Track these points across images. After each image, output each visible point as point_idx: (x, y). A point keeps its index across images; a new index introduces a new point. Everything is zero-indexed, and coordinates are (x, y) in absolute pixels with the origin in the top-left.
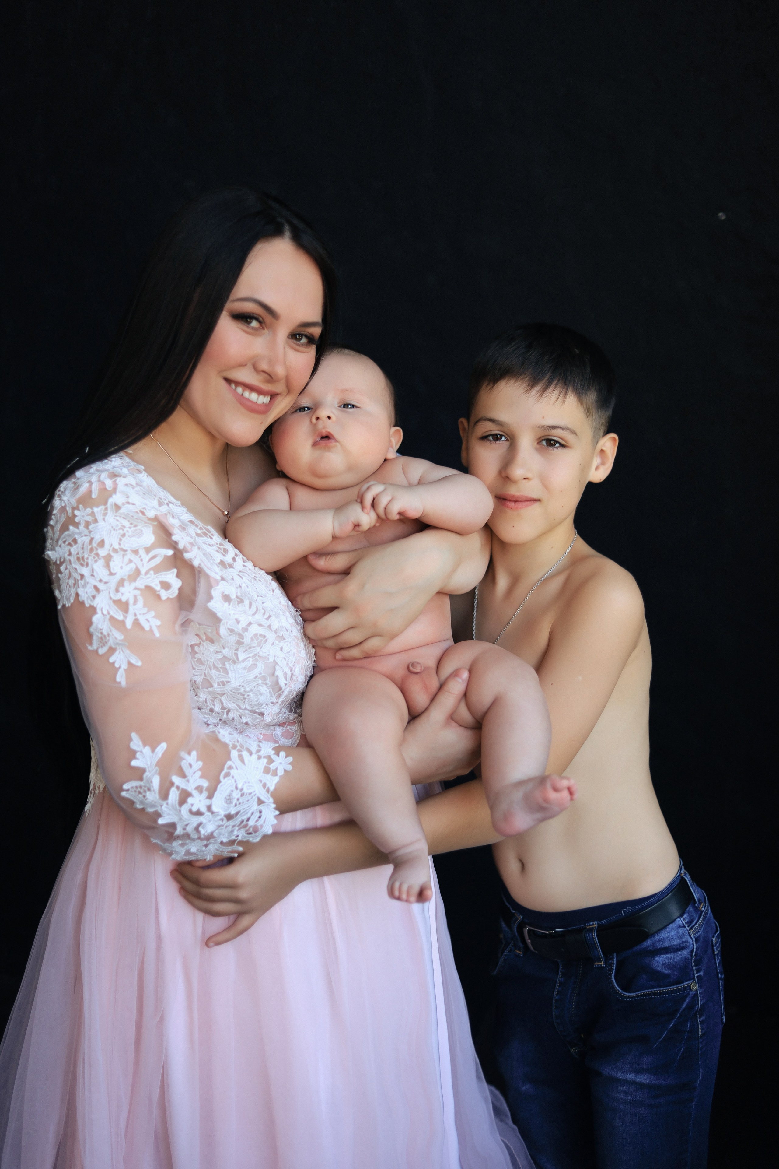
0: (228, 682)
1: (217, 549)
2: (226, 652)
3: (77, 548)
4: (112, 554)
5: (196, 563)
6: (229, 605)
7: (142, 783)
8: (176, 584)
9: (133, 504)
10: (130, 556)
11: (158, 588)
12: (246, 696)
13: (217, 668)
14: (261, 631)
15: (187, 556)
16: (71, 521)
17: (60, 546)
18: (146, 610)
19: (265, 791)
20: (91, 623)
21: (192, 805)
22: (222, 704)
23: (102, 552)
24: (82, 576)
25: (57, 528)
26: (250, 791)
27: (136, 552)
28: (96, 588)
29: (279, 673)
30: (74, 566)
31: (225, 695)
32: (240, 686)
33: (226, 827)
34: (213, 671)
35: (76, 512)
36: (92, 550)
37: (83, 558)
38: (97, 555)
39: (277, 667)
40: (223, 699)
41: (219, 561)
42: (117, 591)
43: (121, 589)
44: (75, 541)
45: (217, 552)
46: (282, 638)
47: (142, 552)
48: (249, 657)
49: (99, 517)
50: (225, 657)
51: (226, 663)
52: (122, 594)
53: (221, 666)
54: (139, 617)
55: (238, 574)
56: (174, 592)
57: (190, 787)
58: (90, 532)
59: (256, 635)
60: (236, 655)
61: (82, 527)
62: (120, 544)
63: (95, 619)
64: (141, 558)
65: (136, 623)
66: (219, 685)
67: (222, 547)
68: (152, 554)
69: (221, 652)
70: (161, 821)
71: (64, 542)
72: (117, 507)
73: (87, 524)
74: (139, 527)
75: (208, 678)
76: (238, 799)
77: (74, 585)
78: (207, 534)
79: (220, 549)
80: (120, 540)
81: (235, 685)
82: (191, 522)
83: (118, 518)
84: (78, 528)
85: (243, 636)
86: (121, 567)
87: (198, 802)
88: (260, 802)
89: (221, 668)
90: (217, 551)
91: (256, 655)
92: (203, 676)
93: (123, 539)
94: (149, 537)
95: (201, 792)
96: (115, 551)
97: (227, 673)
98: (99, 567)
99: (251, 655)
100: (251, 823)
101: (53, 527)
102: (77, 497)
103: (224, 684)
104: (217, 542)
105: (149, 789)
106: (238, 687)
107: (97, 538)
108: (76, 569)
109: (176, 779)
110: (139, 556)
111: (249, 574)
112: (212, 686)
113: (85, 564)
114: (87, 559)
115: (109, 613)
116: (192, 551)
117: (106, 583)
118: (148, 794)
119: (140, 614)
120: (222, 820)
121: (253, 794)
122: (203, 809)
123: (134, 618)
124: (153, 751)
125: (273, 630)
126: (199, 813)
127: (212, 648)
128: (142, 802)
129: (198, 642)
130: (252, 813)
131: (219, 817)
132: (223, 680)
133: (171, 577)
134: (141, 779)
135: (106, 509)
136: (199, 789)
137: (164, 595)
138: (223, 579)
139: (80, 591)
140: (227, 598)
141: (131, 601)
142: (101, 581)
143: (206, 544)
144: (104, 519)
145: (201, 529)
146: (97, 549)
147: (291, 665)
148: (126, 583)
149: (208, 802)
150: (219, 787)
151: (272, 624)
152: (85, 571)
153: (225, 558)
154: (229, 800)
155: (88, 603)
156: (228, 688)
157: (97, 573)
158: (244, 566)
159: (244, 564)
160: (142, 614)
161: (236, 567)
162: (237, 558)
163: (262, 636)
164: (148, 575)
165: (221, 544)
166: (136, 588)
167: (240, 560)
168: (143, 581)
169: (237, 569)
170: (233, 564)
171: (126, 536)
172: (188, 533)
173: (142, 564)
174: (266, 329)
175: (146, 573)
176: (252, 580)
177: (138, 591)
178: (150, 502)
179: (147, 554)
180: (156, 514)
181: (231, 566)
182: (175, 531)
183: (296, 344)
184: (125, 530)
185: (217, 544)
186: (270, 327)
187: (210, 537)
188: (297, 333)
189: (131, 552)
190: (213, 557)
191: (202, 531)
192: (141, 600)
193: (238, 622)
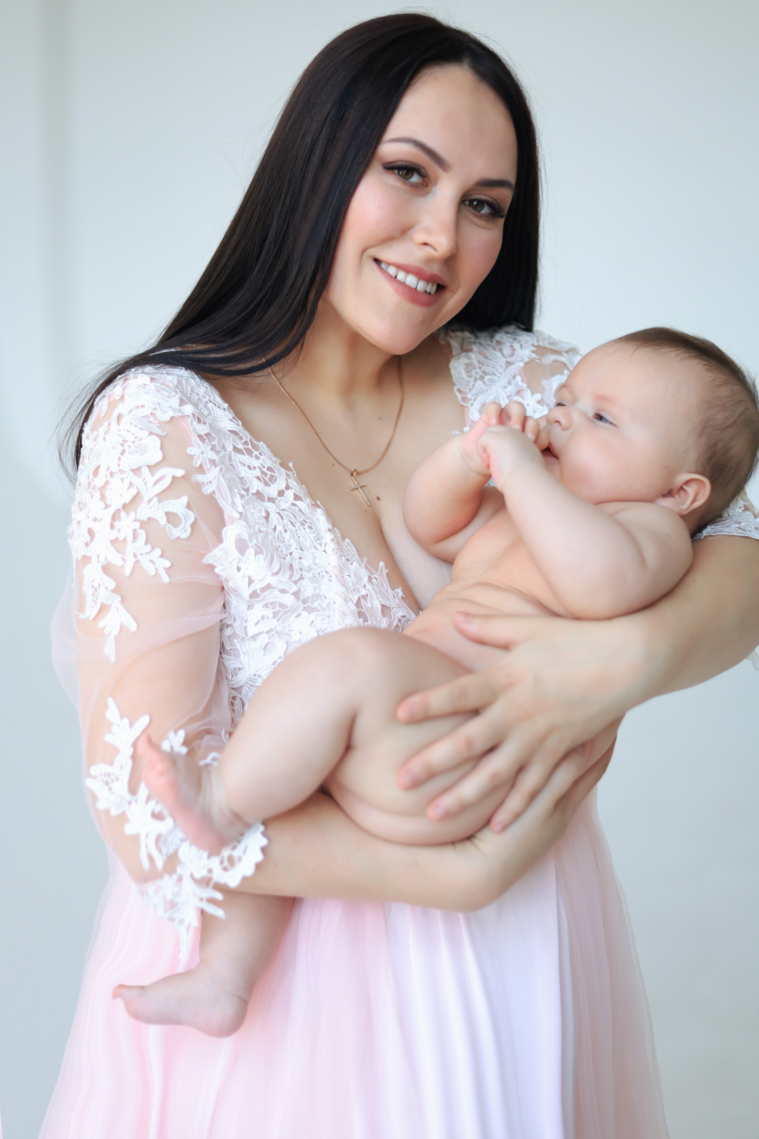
4: (109, 480)
7: (112, 769)
8: (188, 518)
9: (143, 407)
11: (163, 521)
14: (281, 598)
18: (149, 548)
23: (98, 482)
27: (137, 472)
28: (91, 531)
32: (255, 675)
38: (94, 488)
41: (254, 491)
42: (112, 527)
43: (117, 524)
45: (256, 480)
47: (145, 471)
50: (234, 632)
51: (236, 641)
52: (119, 530)
54: (139, 557)
55: (278, 511)
56: (185, 529)
62: (118, 465)
64: (145, 481)
65: (137, 567)
67: (269, 473)
68: (159, 474)
70: (127, 830)
74: (144, 439)
80: (120, 459)
81: (249, 674)
86: (120, 495)
91: (271, 630)
93: (123, 458)
94: (153, 451)
96: (112, 475)
98: (95, 505)
106: (252, 677)
107: (95, 465)
110: (142, 478)
111: (296, 516)
117: (100, 520)
118: (116, 786)
119: (141, 554)
123: (134, 560)
124: (131, 726)
125: (302, 598)
133: (181, 506)
134: (112, 762)
135: (110, 425)
137: (172, 533)
140: (243, 545)
141: (130, 539)
142: (95, 519)
143: (244, 465)
144: (105, 438)
145: (246, 443)
146: (93, 481)
148: (123, 514)
151: (302, 590)
155: (81, 554)
156: (242, 678)
157: (93, 511)
158: (293, 504)
159: (295, 502)
160: (144, 554)
161: (281, 503)
162: (287, 492)
163: (282, 606)
164: (152, 504)
165: (269, 469)
166: (135, 520)
167: (290, 494)
168: (144, 511)
169: (280, 506)
170: (277, 498)
171: (126, 453)
172: (217, 445)
173: (147, 488)
174: (430, 187)
175: (149, 501)
176: (298, 525)
177: (137, 525)
178: (165, 401)
179: (152, 475)
180: (173, 415)
181: (271, 500)
182: (195, 440)
183: (475, 215)
184: (126, 445)
185: (264, 467)
186: (435, 182)
187: (256, 455)
188: (475, 197)
189: (131, 473)
190: (246, 483)
191: (246, 446)
192: (142, 535)
193: (250, 582)
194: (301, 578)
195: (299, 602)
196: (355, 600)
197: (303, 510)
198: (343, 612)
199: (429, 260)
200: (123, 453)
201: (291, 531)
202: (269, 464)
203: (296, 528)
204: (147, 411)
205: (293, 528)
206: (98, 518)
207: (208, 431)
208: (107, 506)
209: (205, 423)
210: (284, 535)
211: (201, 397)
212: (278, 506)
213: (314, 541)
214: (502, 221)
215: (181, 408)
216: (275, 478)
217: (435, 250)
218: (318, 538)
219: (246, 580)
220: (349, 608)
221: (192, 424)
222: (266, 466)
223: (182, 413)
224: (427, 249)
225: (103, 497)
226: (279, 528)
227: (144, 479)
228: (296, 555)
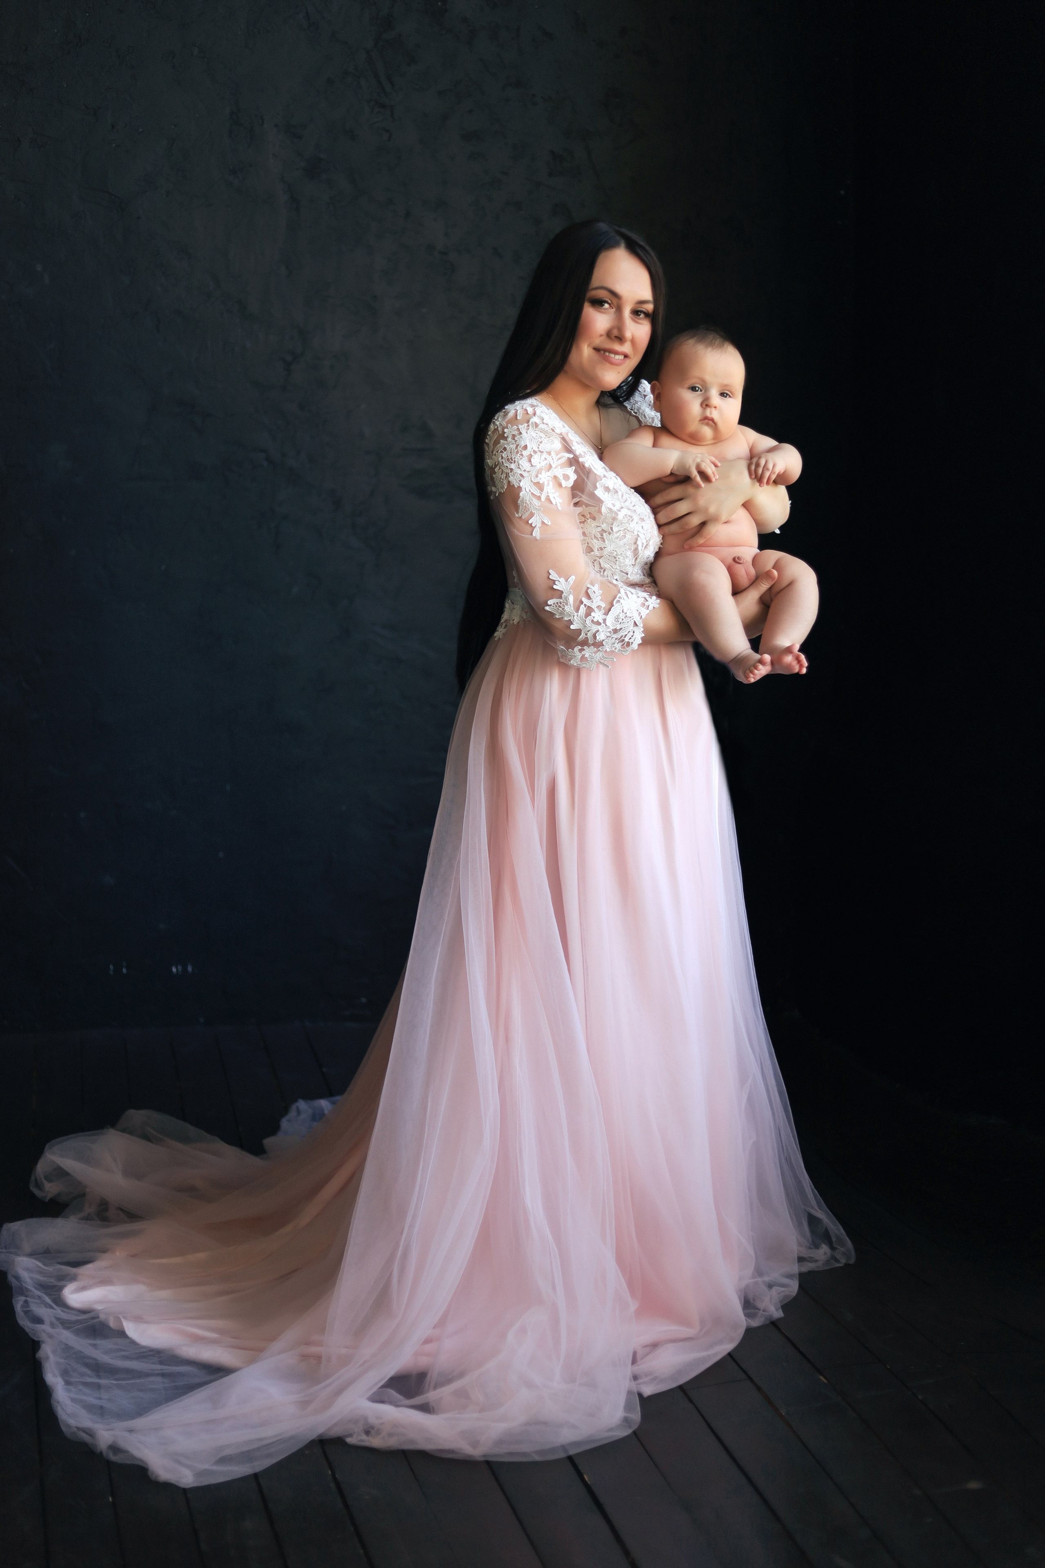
0: (605, 548)
2: (604, 526)
3: (507, 453)
4: (532, 454)
5: (587, 465)
6: (608, 494)
7: (561, 600)
8: (573, 477)
9: (547, 424)
10: (545, 455)
11: (561, 478)
12: (617, 559)
13: (597, 538)
14: (629, 513)
15: (581, 460)
16: (503, 436)
17: (495, 455)
18: (554, 491)
19: (639, 618)
20: (519, 497)
21: (594, 617)
22: (600, 564)
23: (525, 453)
24: (512, 470)
25: (491, 444)
26: (630, 616)
27: (549, 453)
28: (521, 475)
29: (639, 543)
30: (505, 465)
31: (603, 558)
33: (612, 638)
34: (595, 541)
35: (506, 430)
36: (517, 452)
37: (511, 459)
38: (522, 455)
39: (639, 539)
40: (601, 560)
42: (536, 477)
43: (539, 476)
44: (505, 449)
46: (643, 520)
47: (553, 454)
48: (620, 530)
49: (523, 431)
50: (603, 530)
51: (604, 534)
52: (540, 479)
53: (600, 536)
54: (549, 494)
56: (570, 483)
57: (594, 606)
58: (516, 441)
59: (626, 515)
60: (612, 528)
61: (509, 439)
62: (538, 448)
63: (521, 494)
64: (552, 458)
65: (548, 499)
66: (598, 550)
68: (558, 456)
69: (600, 526)
70: (572, 627)
71: (497, 452)
72: (537, 425)
73: (514, 436)
74: (551, 438)
75: (590, 545)
76: (623, 619)
77: (506, 477)
80: (539, 445)
81: (610, 550)
83: (537, 432)
84: (506, 440)
85: (617, 514)
86: (540, 463)
87: (597, 616)
88: (635, 624)
89: (600, 538)
91: (625, 529)
92: (586, 545)
93: (541, 445)
94: (558, 445)
95: (600, 610)
96: (535, 452)
97: (604, 541)
98: (524, 463)
99: (622, 529)
100: (627, 639)
101: (488, 444)
102: (506, 420)
103: (601, 549)
105: (567, 604)
106: (612, 552)
107: (523, 444)
108: (507, 466)
109: (585, 600)
110: (551, 456)
112: (593, 551)
113: (513, 462)
114: (515, 458)
115: (530, 491)
116: (585, 457)
117: (528, 472)
118: (566, 608)
120: (610, 632)
121: (632, 618)
122: (601, 621)
123: (547, 495)
124: (567, 581)
125: (638, 514)
126: (598, 623)
127: (594, 524)
128: (561, 614)
129: (583, 520)
130: (629, 632)
131: (609, 630)
132: (601, 546)
133: (571, 472)
134: (561, 597)
135: (528, 426)
136: (599, 607)
137: (564, 483)
138: (605, 476)
139: (511, 479)
140: (607, 489)
141: (546, 484)
142: (525, 471)
144: (527, 433)
146: (521, 451)
147: (647, 539)
148: (543, 472)
149: (604, 617)
150: (612, 609)
151: (637, 510)
152: (513, 466)
154: (617, 619)
155: (516, 485)
156: (605, 552)
157: (522, 466)
160: (552, 493)
168: (552, 472)
173: (553, 461)
175: (556, 468)
177: (549, 478)
189: (546, 453)
192: (551, 484)
200: (541, 442)
206: (527, 470)
208: (532, 466)
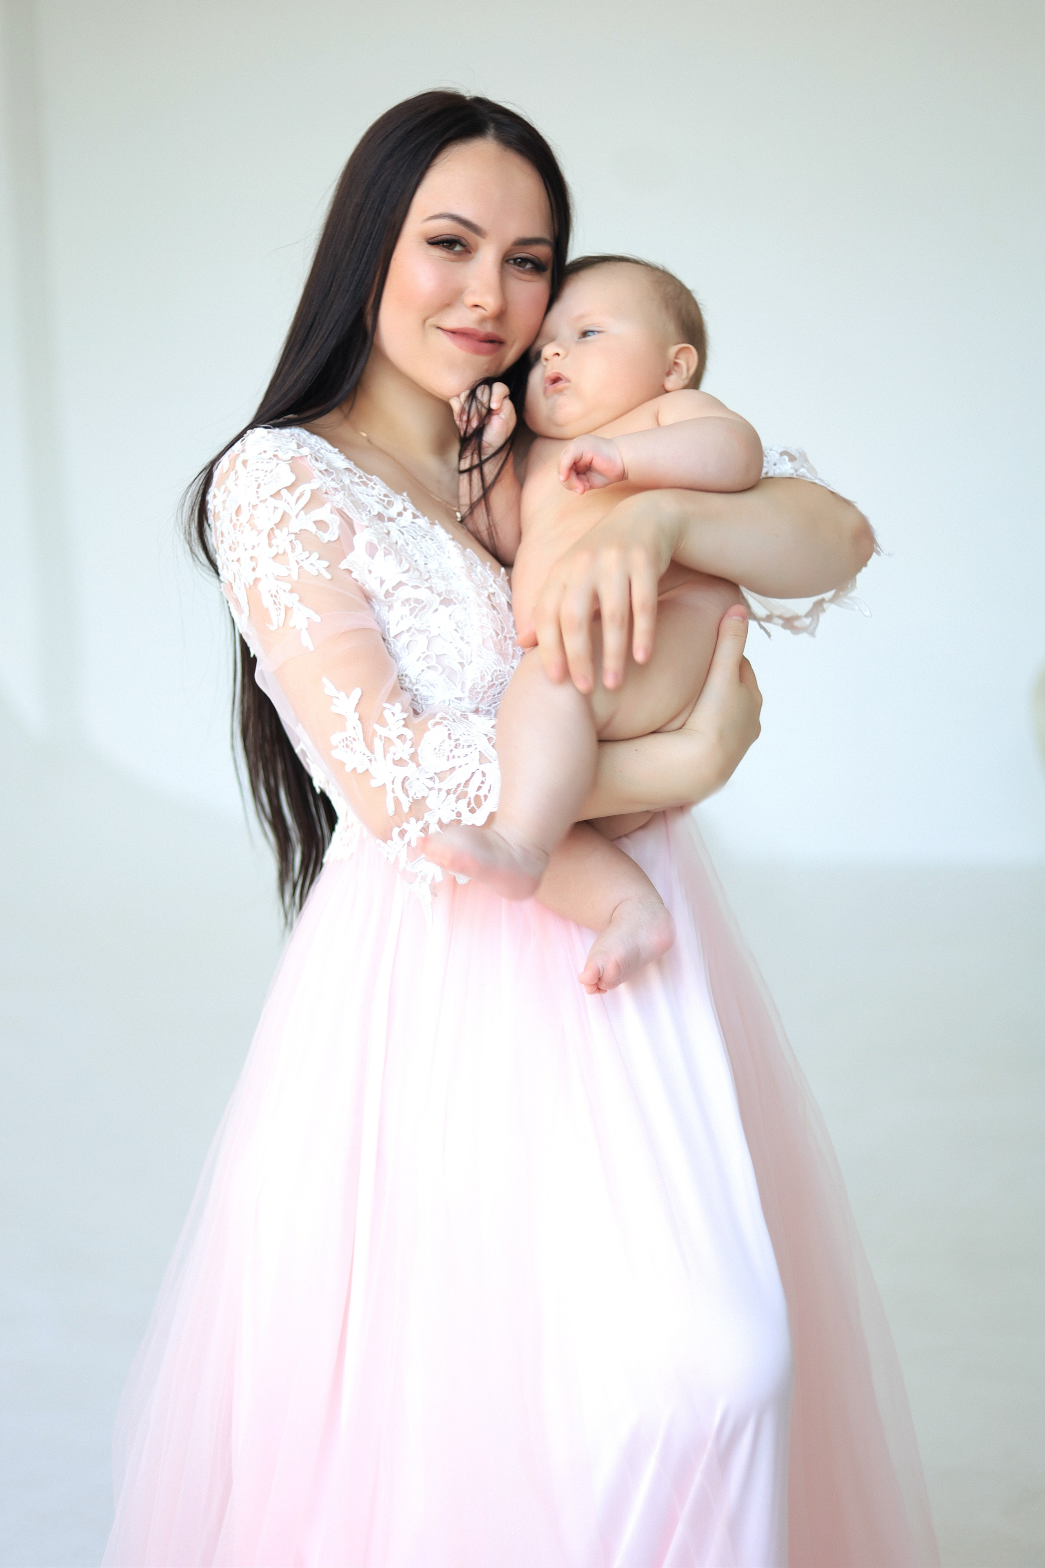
1: (378, 500)
8: (333, 523)
9: (265, 452)
10: (273, 502)
11: (313, 530)
18: (307, 554)
21: (394, 754)
27: (278, 497)
28: (252, 558)
33: (440, 790)
41: (376, 513)
42: (270, 545)
43: (274, 542)
45: (376, 504)
47: (284, 493)
52: (277, 546)
54: (301, 563)
55: (399, 528)
56: (334, 533)
65: (302, 571)
67: (386, 499)
76: (452, 750)
78: (368, 484)
79: (384, 501)
80: (257, 492)
82: (347, 469)
83: (250, 474)
86: (267, 519)
87: (400, 750)
88: (481, 757)
90: (377, 502)
93: (260, 490)
94: (289, 476)
95: (404, 741)
96: (256, 507)
98: (248, 536)
100: (471, 791)
104: (381, 493)
109: (378, 728)
110: (284, 500)
115: (273, 576)
117: (259, 546)
119: (302, 560)
120: (433, 779)
122: (408, 758)
123: (297, 566)
124: (348, 697)
126: (403, 763)
130: (472, 774)
131: (429, 775)
133: (324, 513)
134: (345, 728)
136: (401, 737)
137: (324, 536)
141: (289, 551)
143: (363, 493)
145: (360, 477)
148: (277, 532)
149: (413, 749)
153: (386, 511)
154: (440, 750)
158: (413, 523)
159: (414, 521)
160: (304, 559)
161: (400, 522)
162: (405, 513)
163: (417, 601)
164: (300, 517)
165: (385, 496)
166: (289, 534)
167: (408, 515)
168: (295, 525)
169: (400, 524)
170: (396, 519)
171: (262, 486)
172: (336, 478)
173: (290, 507)
174: (473, 253)
175: (297, 516)
176: (419, 538)
177: (292, 537)
178: (284, 444)
179: (292, 495)
180: (293, 455)
181: (391, 520)
182: (316, 474)
183: (520, 271)
184: (260, 481)
185: (380, 495)
186: (476, 249)
187: (372, 486)
188: (517, 256)
189: (272, 499)
190: (367, 507)
191: (361, 480)
192: (299, 545)
193: (382, 582)
194: (430, 577)
195: (435, 595)
196: (486, 595)
197: (422, 526)
198: (478, 605)
199: (483, 320)
200: (259, 487)
201: (412, 543)
202: (384, 491)
203: (417, 541)
204: (270, 454)
205: (414, 541)
206: (256, 545)
207: (325, 468)
208: (260, 532)
209: (321, 462)
210: (406, 547)
211: (313, 446)
212: (398, 525)
213: (437, 550)
214: (548, 273)
215: (299, 450)
216: (392, 503)
217: (485, 310)
218: (440, 547)
219: (379, 580)
220: (482, 600)
221: (311, 462)
222: (382, 494)
223: (301, 454)
224: (479, 310)
225: (253, 527)
226: (401, 542)
227: (286, 500)
228: (421, 562)
